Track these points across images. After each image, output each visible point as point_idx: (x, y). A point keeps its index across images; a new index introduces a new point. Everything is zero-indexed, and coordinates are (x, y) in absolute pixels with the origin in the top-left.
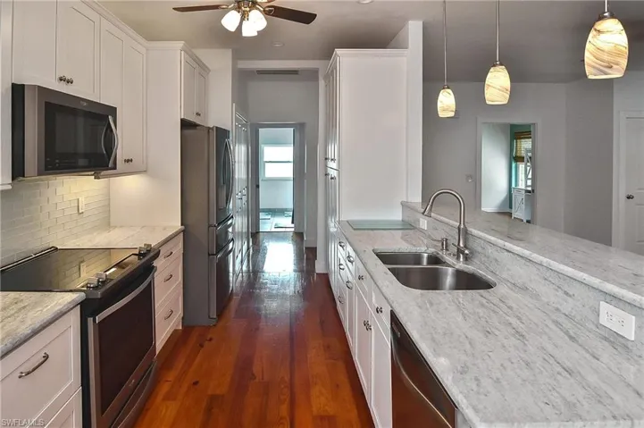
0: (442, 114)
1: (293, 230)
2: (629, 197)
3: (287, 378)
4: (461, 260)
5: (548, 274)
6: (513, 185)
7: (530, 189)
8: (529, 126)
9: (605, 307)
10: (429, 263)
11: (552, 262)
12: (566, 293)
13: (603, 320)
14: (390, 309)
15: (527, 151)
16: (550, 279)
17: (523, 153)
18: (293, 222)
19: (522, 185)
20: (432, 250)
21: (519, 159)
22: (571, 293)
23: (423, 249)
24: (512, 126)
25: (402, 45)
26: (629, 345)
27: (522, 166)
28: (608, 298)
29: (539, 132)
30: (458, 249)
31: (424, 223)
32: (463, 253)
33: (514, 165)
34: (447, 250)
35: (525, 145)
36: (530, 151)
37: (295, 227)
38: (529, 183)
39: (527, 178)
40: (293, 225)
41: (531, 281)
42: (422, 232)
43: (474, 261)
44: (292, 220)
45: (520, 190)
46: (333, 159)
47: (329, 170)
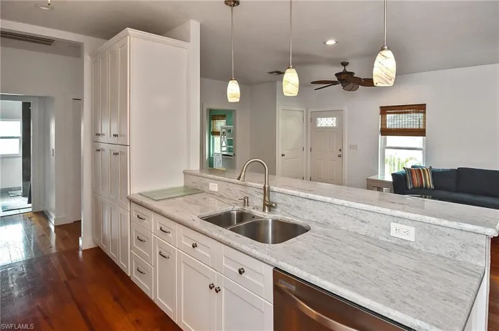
1: (30, 210)
2: (283, 155)
4: (267, 211)
5: (347, 211)
6: (211, 151)
7: (225, 153)
9: (393, 226)
11: (351, 203)
12: (363, 221)
13: (393, 233)
15: (222, 128)
16: (349, 214)
17: (218, 130)
18: (29, 202)
19: (218, 151)
20: (237, 208)
21: (216, 133)
22: (367, 221)
23: (231, 208)
25: (184, 38)
26: (411, 244)
28: (396, 219)
30: (264, 204)
31: (213, 187)
32: (268, 206)
33: (211, 137)
34: (248, 206)
35: (220, 124)
36: (224, 128)
37: (33, 207)
38: (224, 149)
40: (30, 205)
41: (331, 217)
42: (212, 193)
43: (278, 210)
44: (27, 199)
45: (218, 154)
46: (115, 135)
47: (102, 146)
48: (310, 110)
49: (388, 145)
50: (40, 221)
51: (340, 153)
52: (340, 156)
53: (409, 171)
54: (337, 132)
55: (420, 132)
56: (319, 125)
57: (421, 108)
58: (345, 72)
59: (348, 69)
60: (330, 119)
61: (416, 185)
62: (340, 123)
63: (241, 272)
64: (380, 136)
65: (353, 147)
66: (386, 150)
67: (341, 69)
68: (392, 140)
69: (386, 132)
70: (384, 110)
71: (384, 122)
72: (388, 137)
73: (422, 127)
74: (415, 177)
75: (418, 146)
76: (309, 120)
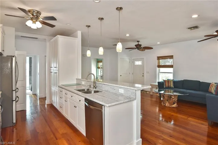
0: (88, 56)
1: (32, 93)
2: (121, 76)
3: (49, 130)
6: (97, 75)
7: (102, 75)
8: (102, 59)
10: (87, 90)
12: (114, 89)
13: (119, 92)
14: (84, 98)
16: (112, 87)
17: (100, 66)
18: (31, 91)
19: (99, 74)
20: (87, 88)
21: (99, 68)
23: (85, 88)
24: (97, 59)
26: (123, 94)
27: (99, 70)
28: (120, 88)
29: (104, 61)
31: (83, 83)
32: (95, 87)
33: (97, 69)
34: (91, 87)
35: (100, 64)
36: (102, 66)
38: (102, 74)
39: (101, 73)
40: (32, 92)
42: (83, 85)
43: (97, 88)
44: (30, 90)
45: (99, 76)
46: (55, 67)
47: (52, 71)
48: (132, 59)
49: (161, 72)
50: (34, 97)
51: (143, 75)
52: (143, 76)
53: (165, 81)
54: (142, 67)
55: (171, 66)
56: (135, 64)
57: (171, 57)
58: (138, 45)
59: (140, 43)
60: (139, 62)
61: (167, 86)
62: (143, 63)
63: (80, 101)
64: (157, 68)
65: (148, 72)
66: (160, 73)
67: (137, 43)
68: (162, 70)
69: (159, 66)
70: (159, 58)
71: (159, 63)
72: (160, 68)
73: (172, 64)
74: (166, 83)
75: (171, 72)
76: (132, 62)
